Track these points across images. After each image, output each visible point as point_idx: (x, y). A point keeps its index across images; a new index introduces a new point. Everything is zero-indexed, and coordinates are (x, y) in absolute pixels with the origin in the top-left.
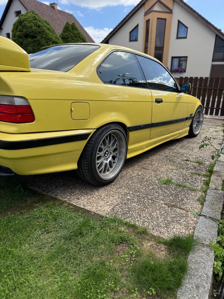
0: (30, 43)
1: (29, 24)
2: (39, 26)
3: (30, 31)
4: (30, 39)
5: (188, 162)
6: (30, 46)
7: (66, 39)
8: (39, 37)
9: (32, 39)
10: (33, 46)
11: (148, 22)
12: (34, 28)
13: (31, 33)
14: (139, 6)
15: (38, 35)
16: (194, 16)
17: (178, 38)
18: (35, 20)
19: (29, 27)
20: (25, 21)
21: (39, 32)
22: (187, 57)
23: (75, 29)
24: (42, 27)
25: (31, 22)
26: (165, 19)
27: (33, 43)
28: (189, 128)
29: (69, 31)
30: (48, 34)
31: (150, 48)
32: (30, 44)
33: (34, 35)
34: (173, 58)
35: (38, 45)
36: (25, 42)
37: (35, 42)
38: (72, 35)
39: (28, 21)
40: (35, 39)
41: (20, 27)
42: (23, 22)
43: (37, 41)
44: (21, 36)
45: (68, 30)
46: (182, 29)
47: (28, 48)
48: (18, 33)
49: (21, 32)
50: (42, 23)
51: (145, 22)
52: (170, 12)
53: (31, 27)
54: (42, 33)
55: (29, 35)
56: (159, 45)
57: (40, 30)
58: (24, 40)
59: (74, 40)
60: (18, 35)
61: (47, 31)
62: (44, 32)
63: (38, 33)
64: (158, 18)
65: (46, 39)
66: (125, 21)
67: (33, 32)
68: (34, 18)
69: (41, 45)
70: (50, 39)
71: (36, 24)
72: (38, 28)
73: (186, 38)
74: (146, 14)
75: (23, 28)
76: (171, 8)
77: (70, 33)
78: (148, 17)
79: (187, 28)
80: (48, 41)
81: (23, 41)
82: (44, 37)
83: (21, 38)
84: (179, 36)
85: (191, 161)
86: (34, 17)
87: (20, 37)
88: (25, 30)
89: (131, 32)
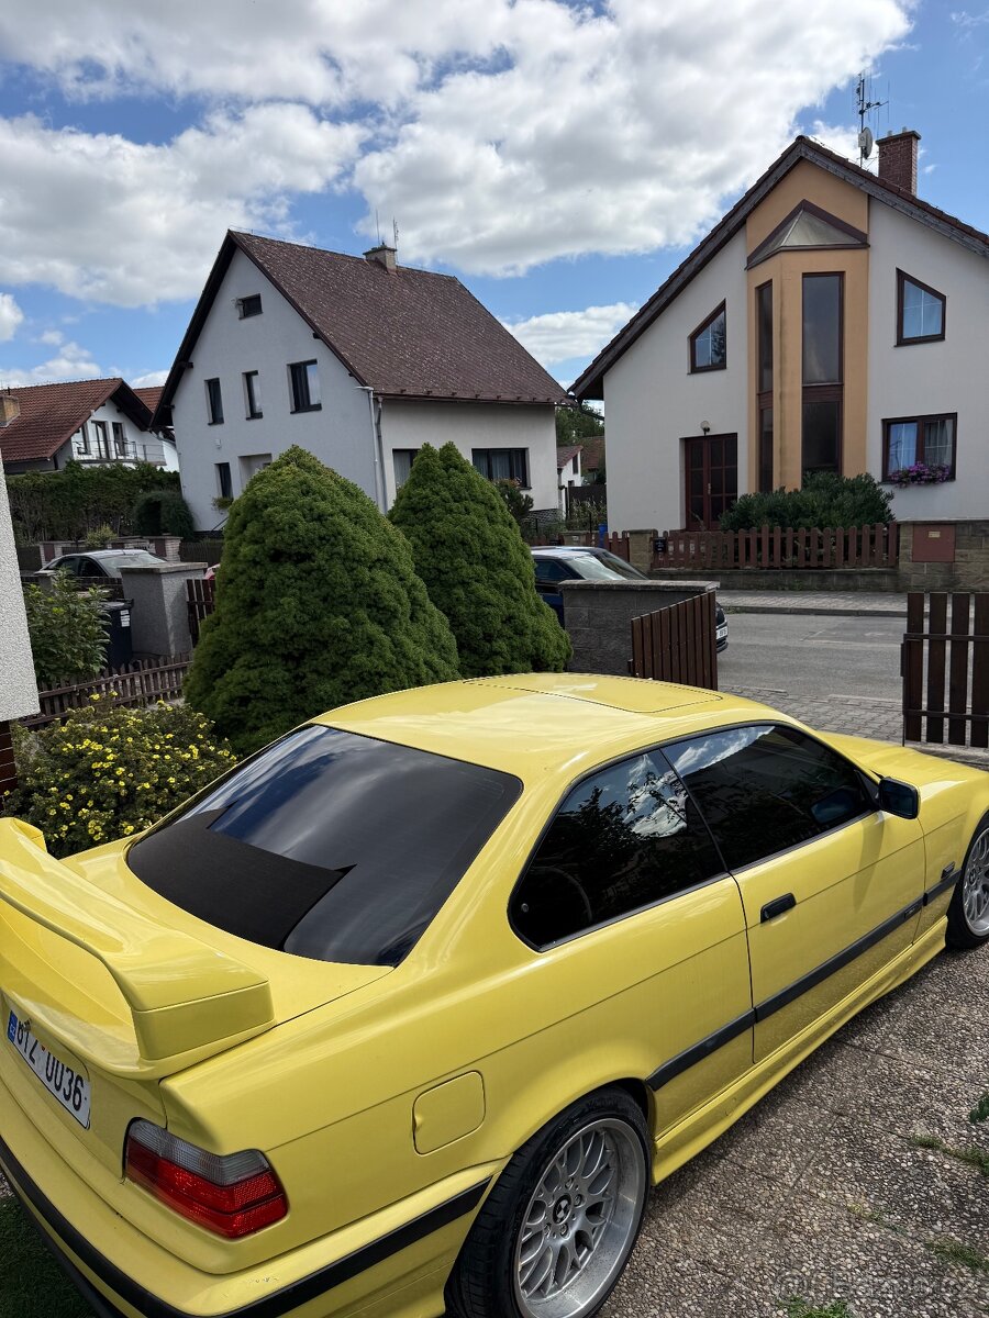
0: (288, 582)
1: (286, 517)
2: (320, 518)
3: (290, 542)
4: (289, 569)
5: (931, 1158)
6: (291, 591)
7: (421, 510)
8: (320, 557)
9: (296, 563)
10: (300, 589)
11: (764, 292)
12: (302, 527)
13: (294, 547)
14: (724, 234)
15: (318, 548)
16: (968, 247)
17: (902, 342)
18: (305, 494)
19: (287, 527)
20: (273, 505)
21: (321, 538)
22: (954, 416)
23: (456, 468)
24: (332, 515)
25: (293, 504)
26: (841, 274)
27: (301, 579)
28: (944, 920)
29: (432, 479)
30: (353, 539)
31: (781, 396)
32: (288, 586)
33: (303, 551)
34: (888, 424)
35: (319, 583)
36: (273, 581)
37: (309, 573)
38: (446, 494)
39: (281, 502)
40: (305, 565)
41: (252, 528)
42: (266, 507)
43: (313, 570)
44: (258, 560)
45: (430, 475)
46: (918, 305)
47: (282, 601)
48: (245, 550)
49: (256, 542)
50: (332, 503)
51: (753, 291)
52: (861, 242)
53: (293, 526)
54: (333, 539)
55: (285, 553)
56: (819, 375)
57: (323, 532)
58: (267, 573)
59: (451, 511)
60: (245, 556)
61: (349, 528)
62: (339, 534)
63: (317, 542)
64: (805, 275)
65: (345, 559)
66: (668, 294)
67: (299, 541)
68: (304, 487)
69: (329, 584)
70: (360, 556)
71: (311, 510)
72: (316, 525)
73: (941, 337)
74: (753, 262)
75: (264, 530)
76: (862, 227)
77: (438, 487)
78: (762, 274)
79: (943, 298)
80: (355, 565)
81: (264, 577)
82: (339, 554)
83: (258, 567)
84: (906, 335)
85: (945, 1151)
86: (302, 483)
87: (255, 563)
88: (272, 539)
89: (693, 338)
